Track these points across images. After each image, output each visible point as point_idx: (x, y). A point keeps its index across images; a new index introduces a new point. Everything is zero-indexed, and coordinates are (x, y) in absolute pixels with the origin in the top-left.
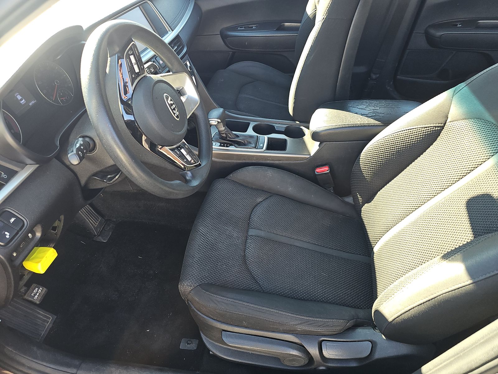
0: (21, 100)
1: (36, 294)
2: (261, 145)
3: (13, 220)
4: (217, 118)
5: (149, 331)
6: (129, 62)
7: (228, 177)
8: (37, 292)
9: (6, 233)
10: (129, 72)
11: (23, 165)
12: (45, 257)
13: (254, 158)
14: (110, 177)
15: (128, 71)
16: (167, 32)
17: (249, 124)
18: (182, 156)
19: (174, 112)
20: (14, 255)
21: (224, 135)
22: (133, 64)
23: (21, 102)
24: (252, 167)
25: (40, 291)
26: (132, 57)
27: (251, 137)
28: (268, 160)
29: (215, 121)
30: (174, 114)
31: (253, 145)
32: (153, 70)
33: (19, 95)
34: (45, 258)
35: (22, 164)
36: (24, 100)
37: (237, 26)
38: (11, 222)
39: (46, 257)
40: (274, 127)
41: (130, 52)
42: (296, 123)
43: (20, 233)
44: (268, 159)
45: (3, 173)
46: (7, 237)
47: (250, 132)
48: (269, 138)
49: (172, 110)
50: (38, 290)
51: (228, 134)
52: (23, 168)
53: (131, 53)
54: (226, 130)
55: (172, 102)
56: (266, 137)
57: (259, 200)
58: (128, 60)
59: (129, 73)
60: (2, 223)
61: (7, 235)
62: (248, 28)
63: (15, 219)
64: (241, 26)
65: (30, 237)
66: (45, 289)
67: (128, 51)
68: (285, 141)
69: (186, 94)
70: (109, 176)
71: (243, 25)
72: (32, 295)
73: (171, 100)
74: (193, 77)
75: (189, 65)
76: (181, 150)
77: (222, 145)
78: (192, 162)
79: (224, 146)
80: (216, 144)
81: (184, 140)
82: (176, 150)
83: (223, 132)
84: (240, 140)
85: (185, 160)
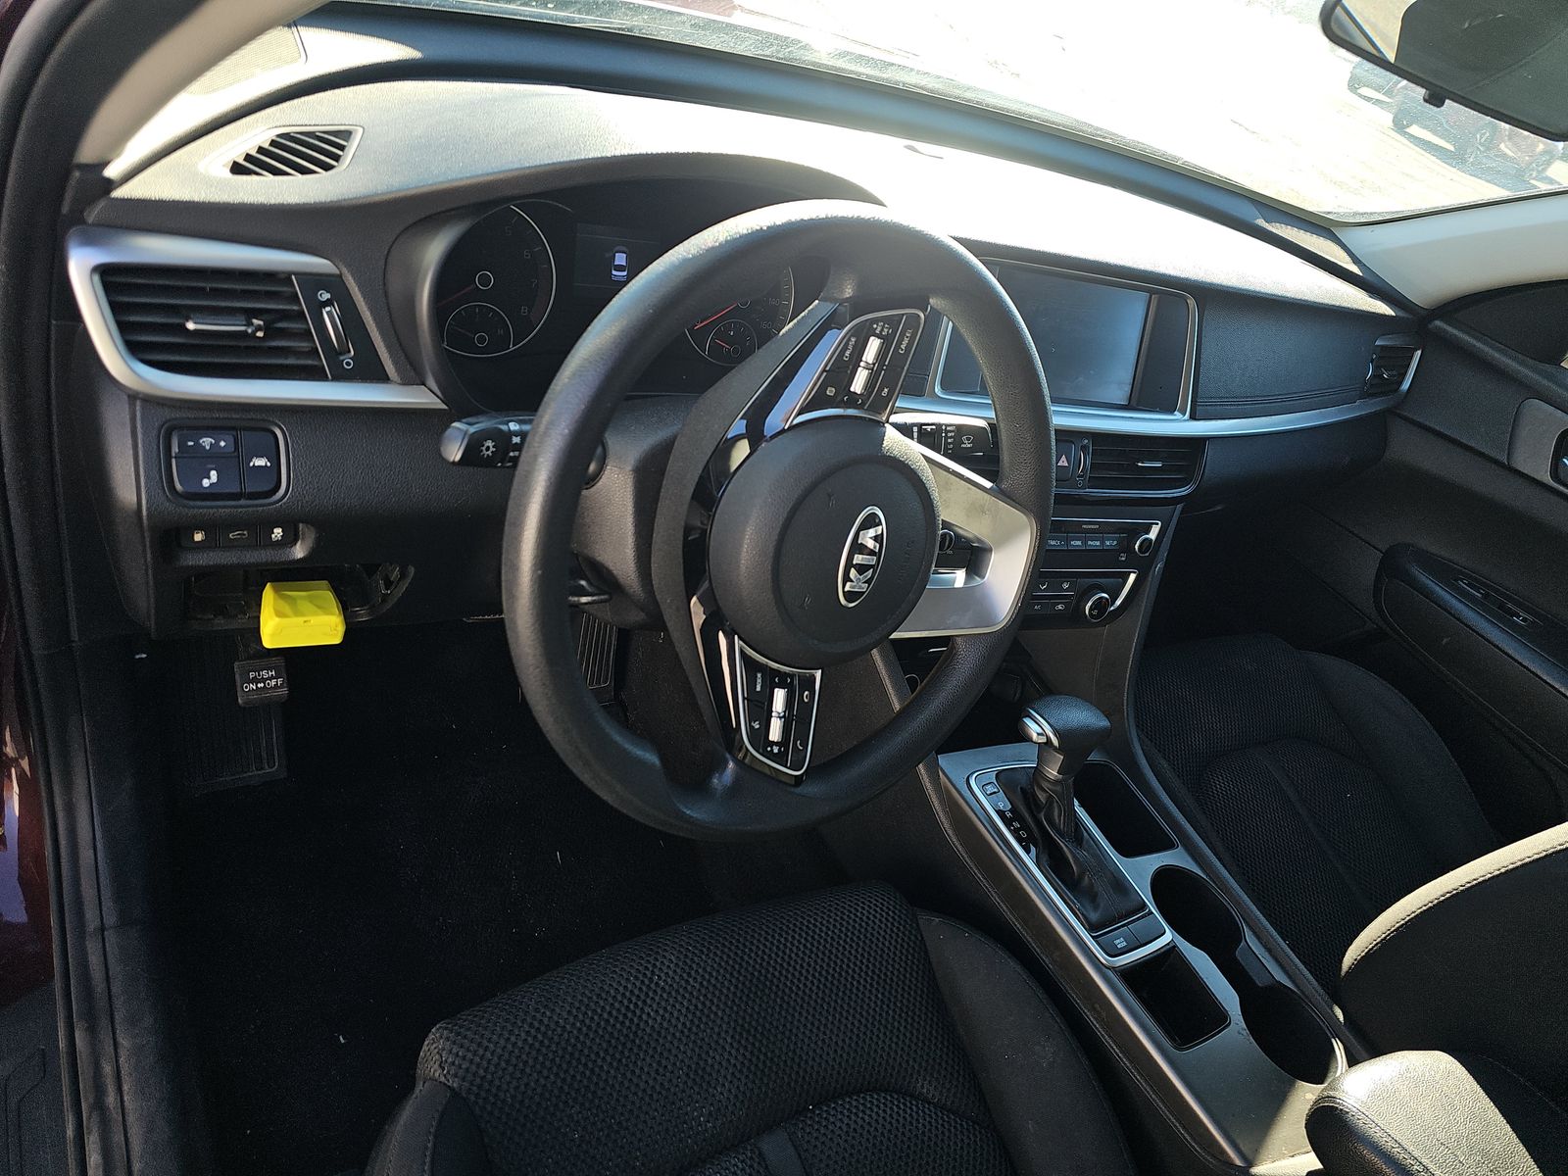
0: (620, 268)
1: (255, 681)
2: (1121, 943)
3: (260, 462)
4: (1056, 732)
5: (343, 1041)
6: (850, 347)
7: (923, 918)
8: (263, 680)
9: (214, 474)
10: (824, 370)
11: (413, 376)
12: (305, 619)
13: (1058, 953)
14: (583, 586)
15: (826, 366)
16: (1171, 411)
17: (1168, 845)
18: (760, 708)
19: (853, 573)
20: (196, 536)
21: (1042, 797)
22: (862, 364)
23: (614, 272)
24: (1019, 968)
25: (273, 682)
26: (873, 346)
27: (1120, 886)
28: (1094, 1009)
29: (1040, 731)
30: (847, 579)
31: (1094, 916)
32: (969, 446)
33: (625, 255)
34: (301, 620)
35: (412, 373)
36: (625, 273)
37: (1462, 573)
38: (251, 464)
39: (305, 622)
40: (1238, 937)
41: (883, 327)
42: (1331, 1009)
43: (242, 502)
44: (1097, 1006)
45: (352, 353)
46: (206, 483)
47: (1139, 872)
48: (1171, 950)
49: (849, 565)
50: (270, 679)
51: (1055, 804)
52: (406, 382)
53: (882, 330)
54: (1058, 788)
55: (870, 544)
56: (1169, 936)
57: (926, 1088)
58: (853, 339)
59: (825, 374)
60: (233, 446)
61: (209, 478)
62: (1498, 607)
63: (269, 464)
64: (1476, 579)
65: (273, 536)
66: (285, 691)
67: (876, 321)
68: (1221, 1019)
69: (982, 577)
70: (583, 583)
71: (1488, 586)
72: (252, 675)
73: (876, 538)
74: (1132, 577)
75: (1153, 535)
76: (776, 690)
77: (1009, 815)
78: (772, 750)
79: (1008, 823)
80: (995, 793)
81: (818, 674)
82: (759, 675)
83: (1045, 785)
84: (1074, 856)
85: (757, 727)
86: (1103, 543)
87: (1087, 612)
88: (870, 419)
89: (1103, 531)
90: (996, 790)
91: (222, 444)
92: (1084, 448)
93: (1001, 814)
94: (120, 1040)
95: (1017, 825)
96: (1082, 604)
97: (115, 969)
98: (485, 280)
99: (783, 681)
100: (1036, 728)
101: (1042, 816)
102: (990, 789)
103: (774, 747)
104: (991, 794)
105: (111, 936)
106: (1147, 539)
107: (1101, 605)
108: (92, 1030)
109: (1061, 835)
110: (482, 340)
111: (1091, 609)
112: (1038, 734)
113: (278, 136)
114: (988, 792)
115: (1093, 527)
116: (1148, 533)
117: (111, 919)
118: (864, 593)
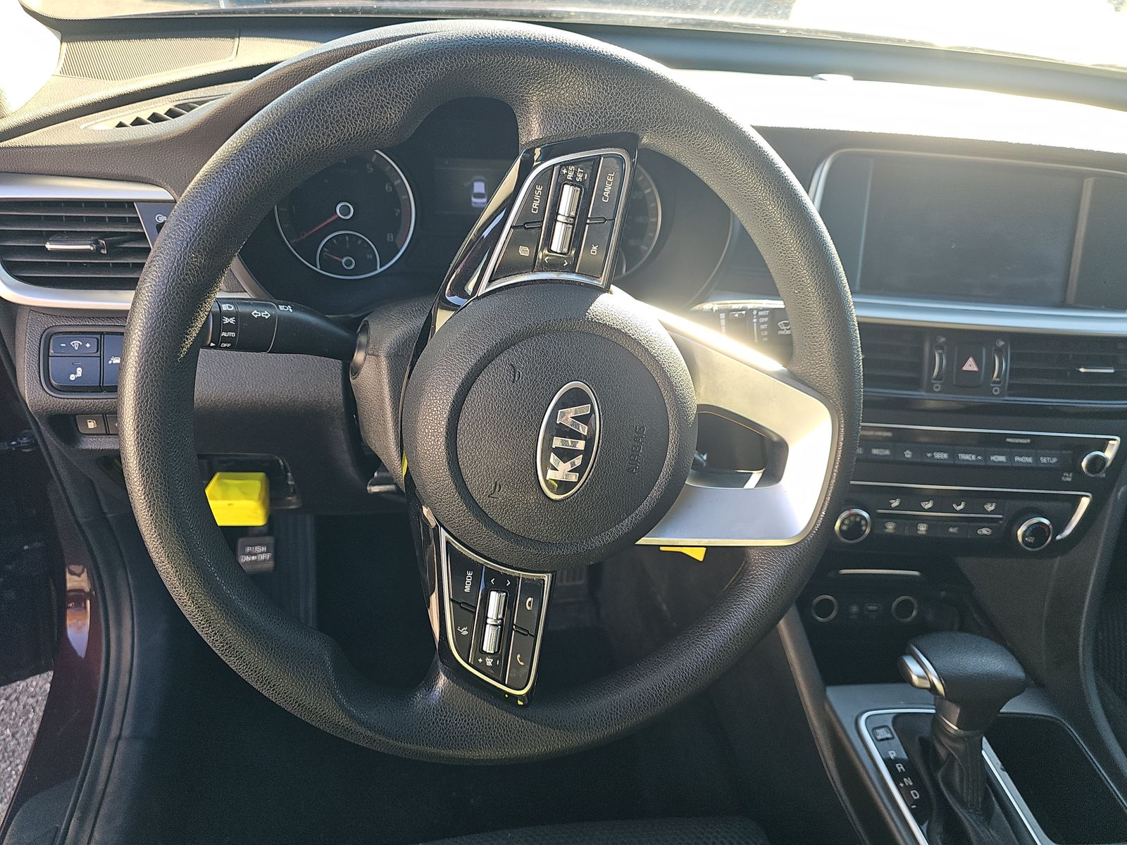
0: (479, 196)
1: (250, 554)
4: (941, 677)
6: (538, 198)
8: (255, 554)
9: (79, 370)
18: (469, 611)
20: (89, 424)
22: (561, 219)
23: (474, 200)
25: (264, 557)
29: (923, 672)
33: (483, 183)
34: (226, 502)
38: (110, 362)
39: (230, 505)
41: (576, 172)
43: (103, 394)
46: (72, 377)
49: (549, 449)
50: (262, 553)
51: (956, 765)
53: (575, 176)
54: (960, 745)
58: (539, 189)
61: (75, 373)
66: (271, 565)
67: (566, 165)
72: (248, 549)
74: (1085, 502)
75: (1109, 454)
76: (492, 593)
77: (900, 767)
78: (484, 662)
79: (897, 778)
80: (887, 739)
81: (547, 578)
82: (470, 574)
83: (945, 740)
84: (977, 834)
85: (466, 633)
86: (1037, 459)
87: (1020, 539)
88: (586, 285)
89: (1036, 445)
90: (889, 736)
91: (88, 345)
92: (999, 351)
93: (890, 763)
94: (96, 834)
95: (908, 782)
96: (1015, 528)
97: (116, 771)
98: (345, 211)
99: (499, 582)
100: (919, 670)
101: (939, 775)
102: (882, 733)
103: (487, 659)
104: (882, 740)
105: (121, 744)
106: (1097, 457)
107: (1038, 530)
108: (82, 820)
109: (962, 803)
110: (348, 263)
111: (1024, 536)
112: (919, 677)
113: (176, 106)
114: (879, 737)
115: (1022, 441)
116: (1103, 450)
117: (126, 732)
118: (576, 483)
